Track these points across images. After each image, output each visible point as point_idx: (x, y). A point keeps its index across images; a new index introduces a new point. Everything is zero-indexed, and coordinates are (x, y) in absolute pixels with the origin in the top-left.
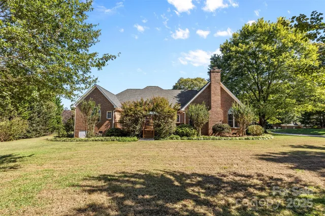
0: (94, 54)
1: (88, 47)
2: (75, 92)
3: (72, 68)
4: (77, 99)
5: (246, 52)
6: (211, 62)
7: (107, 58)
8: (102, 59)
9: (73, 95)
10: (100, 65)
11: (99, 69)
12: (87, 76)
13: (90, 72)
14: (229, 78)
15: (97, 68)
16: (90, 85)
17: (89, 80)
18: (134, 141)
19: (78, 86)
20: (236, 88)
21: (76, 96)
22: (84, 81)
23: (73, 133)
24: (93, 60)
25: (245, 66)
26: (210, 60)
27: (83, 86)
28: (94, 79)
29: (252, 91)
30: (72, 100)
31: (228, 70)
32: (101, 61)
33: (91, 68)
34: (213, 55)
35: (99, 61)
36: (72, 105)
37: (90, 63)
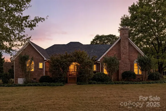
2: (13, 48)
8: (33, 21)
9: (12, 50)
11: (31, 29)
13: (24, 32)
17: (24, 38)
26: (121, 20)
33: (24, 28)
35: (31, 23)
36: (11, 58)
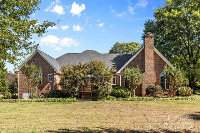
0: (35, 21)
1: (29, 14)
3: (15, 34)
4: (19, 64)
5: (178, 18)
6: (146, 27)
7: (46, 25)
8: (42, 26)
9: (16, 59)
10: (40, 32)
11: (39, 36)
12: (29, 42)
13: (31, 38)
14: (162, 43)
15: (37, 35)
16: (31, 50)
17: (30, 46)
18: (74, 101)
19: (20, 51)
20: (168, 52)
21: (19, 61)
22: (25, 46)
23: (17, 94)
24: (33, 26)
25: (177, 31)
27: (25, 51)
28: (35, 44)
29: (183, 55)
30: (15, 65)
31: (160, 35)
32: (41, 28)
33: (32, 34)
34: (147, 21)
35: (39, 28)
36: (15, 69)
37: (30, 30)
